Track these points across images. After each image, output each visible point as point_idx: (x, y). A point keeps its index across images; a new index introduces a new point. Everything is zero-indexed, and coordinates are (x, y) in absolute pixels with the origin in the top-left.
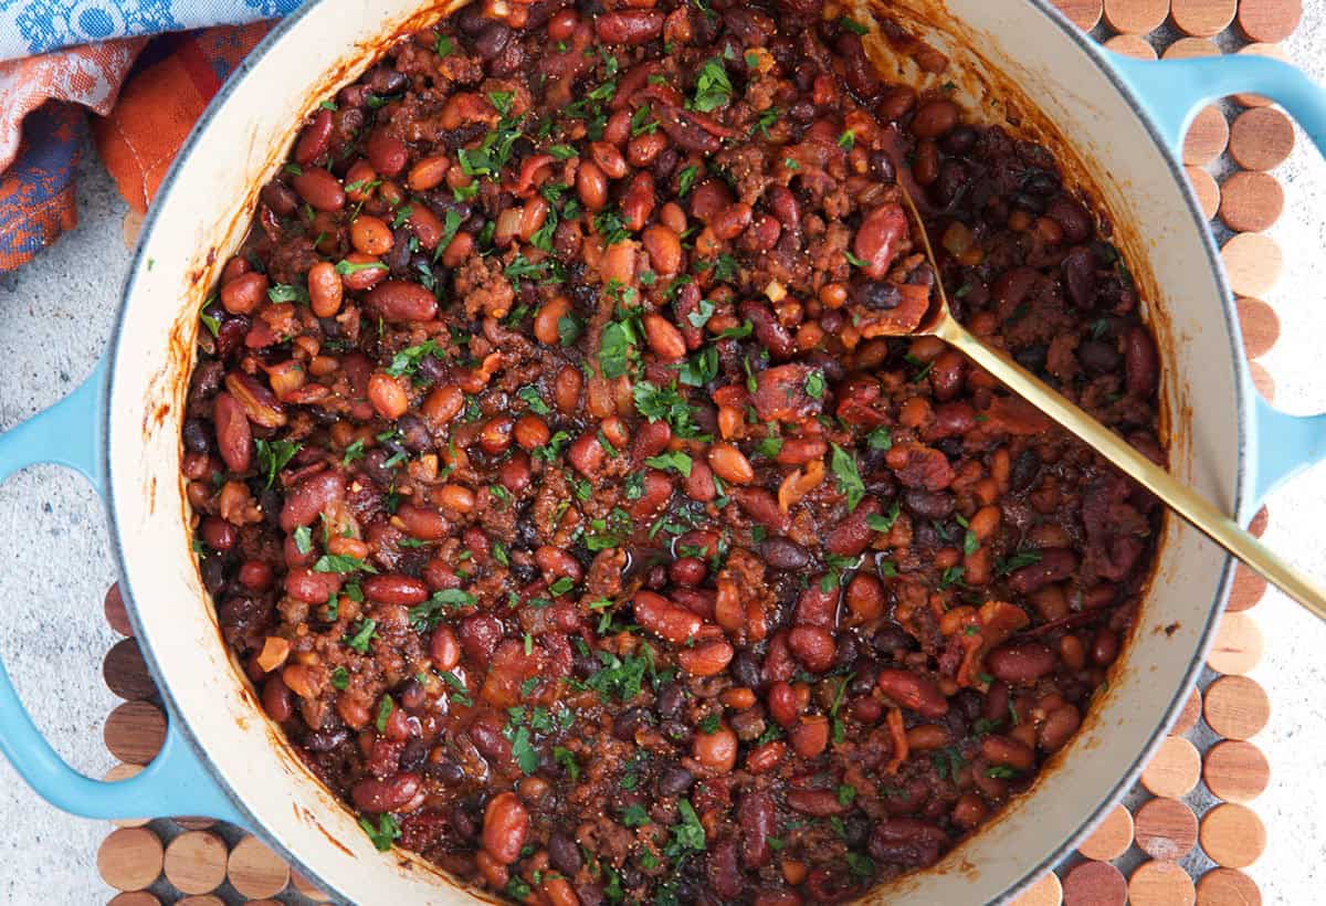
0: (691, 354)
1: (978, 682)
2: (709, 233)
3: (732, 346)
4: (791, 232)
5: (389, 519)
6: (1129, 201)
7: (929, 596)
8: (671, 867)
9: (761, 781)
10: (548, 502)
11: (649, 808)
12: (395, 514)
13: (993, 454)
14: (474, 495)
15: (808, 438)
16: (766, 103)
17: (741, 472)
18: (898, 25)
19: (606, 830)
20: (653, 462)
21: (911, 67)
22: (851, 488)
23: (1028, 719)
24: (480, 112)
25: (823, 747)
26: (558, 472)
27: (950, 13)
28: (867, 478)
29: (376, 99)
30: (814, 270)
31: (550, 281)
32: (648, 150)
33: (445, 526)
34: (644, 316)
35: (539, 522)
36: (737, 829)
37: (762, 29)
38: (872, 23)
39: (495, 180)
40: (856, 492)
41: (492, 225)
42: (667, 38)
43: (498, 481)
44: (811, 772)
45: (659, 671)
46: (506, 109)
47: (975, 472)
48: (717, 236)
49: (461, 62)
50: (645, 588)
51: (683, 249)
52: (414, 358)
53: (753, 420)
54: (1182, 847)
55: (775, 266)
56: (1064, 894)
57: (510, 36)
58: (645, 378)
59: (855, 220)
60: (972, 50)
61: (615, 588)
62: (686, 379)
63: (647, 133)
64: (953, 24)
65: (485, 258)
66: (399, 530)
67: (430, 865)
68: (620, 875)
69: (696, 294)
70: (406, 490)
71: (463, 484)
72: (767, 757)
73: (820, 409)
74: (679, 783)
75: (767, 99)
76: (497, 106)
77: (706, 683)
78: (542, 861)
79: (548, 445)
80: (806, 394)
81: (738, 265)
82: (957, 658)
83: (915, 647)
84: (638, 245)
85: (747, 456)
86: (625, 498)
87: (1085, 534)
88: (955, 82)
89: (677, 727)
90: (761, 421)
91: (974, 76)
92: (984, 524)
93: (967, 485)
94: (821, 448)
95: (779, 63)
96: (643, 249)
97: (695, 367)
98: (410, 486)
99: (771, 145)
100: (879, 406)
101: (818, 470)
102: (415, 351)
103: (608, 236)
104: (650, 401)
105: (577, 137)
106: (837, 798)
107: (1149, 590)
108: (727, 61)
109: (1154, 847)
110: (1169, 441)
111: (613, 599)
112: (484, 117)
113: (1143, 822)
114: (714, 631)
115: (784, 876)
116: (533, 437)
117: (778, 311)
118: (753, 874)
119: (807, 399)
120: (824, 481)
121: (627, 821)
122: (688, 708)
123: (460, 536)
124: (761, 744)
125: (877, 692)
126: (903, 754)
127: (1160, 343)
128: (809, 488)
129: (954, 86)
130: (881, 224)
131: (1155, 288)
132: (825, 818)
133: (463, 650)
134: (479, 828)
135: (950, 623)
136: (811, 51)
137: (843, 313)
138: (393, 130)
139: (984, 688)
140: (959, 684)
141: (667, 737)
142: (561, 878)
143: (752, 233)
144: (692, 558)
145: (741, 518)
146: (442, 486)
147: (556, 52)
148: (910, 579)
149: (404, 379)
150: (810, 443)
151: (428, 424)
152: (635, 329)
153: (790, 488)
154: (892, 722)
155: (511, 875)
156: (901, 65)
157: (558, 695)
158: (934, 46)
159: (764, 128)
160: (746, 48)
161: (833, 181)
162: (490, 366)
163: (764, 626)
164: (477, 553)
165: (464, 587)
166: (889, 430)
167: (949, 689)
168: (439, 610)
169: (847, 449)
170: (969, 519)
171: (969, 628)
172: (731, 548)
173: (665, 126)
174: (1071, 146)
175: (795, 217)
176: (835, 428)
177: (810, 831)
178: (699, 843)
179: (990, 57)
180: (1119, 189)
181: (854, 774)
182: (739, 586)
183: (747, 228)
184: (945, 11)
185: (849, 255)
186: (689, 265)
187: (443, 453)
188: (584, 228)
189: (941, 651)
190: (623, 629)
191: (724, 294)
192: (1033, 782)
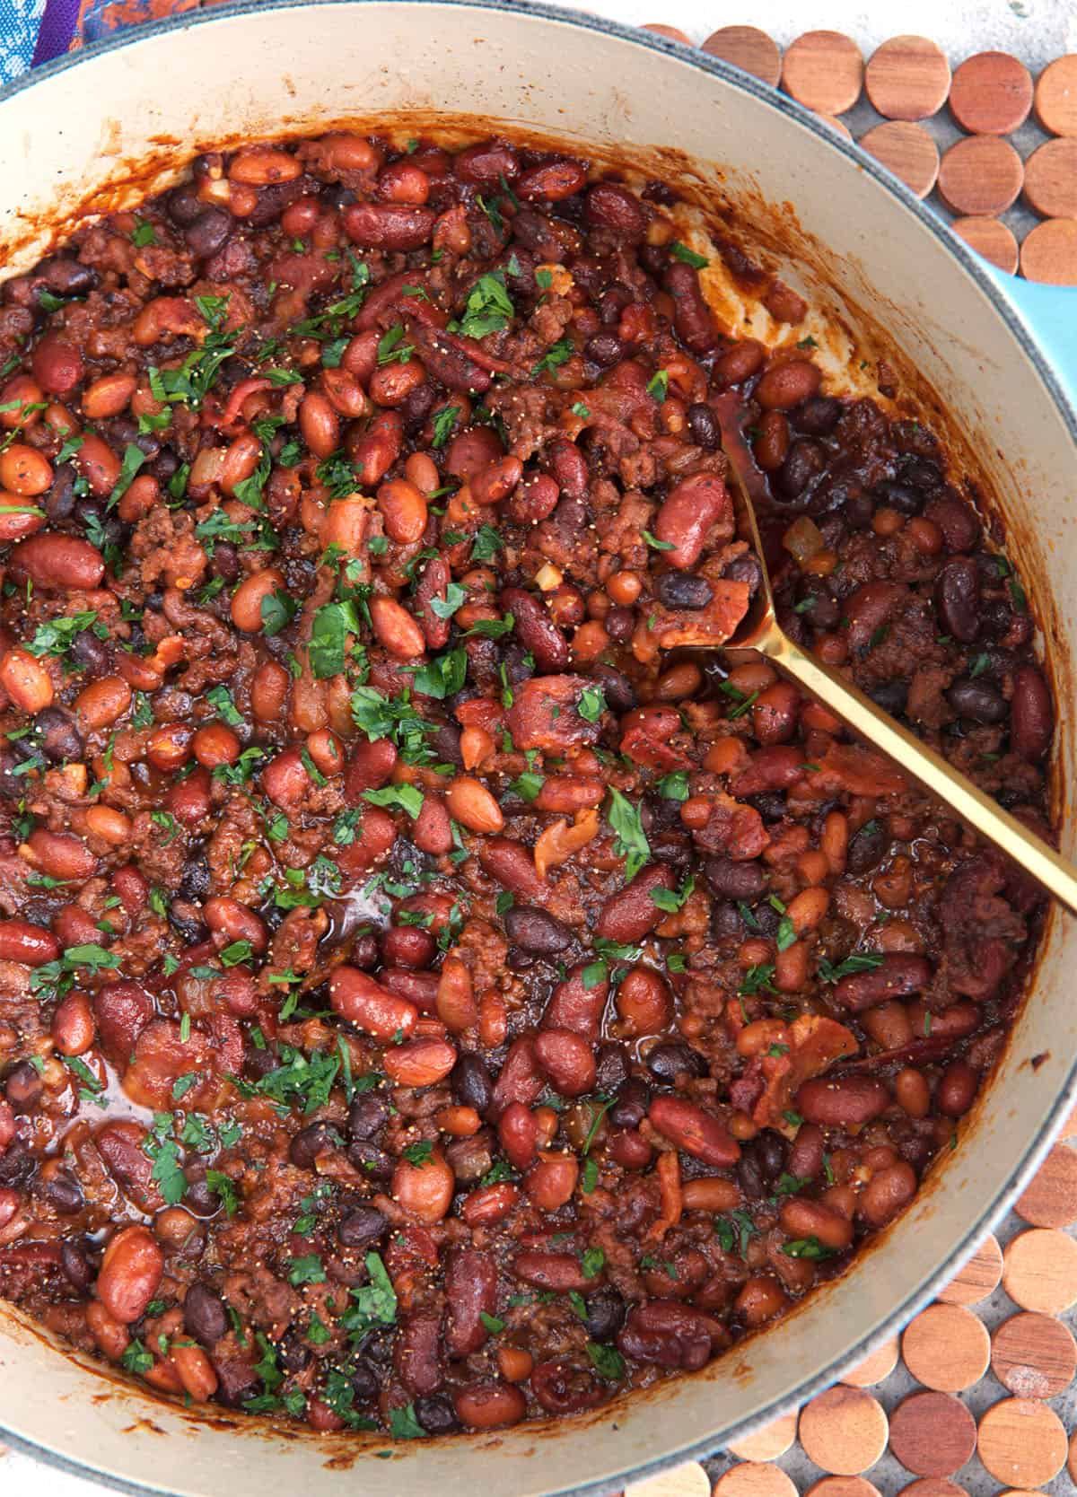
0: (432, 654)
1: (783, 1123)
2: (465, 494)
3: (485, 648)
4: (574, 499)
5: (16, 848)
6: (1023, 490)
7: (725, 1002)
8: (348, 1345)
9: (480, 1237)
10: (228, 842)
11: (324, 1262)
12: (27, 842)
13: (825, 820)
14: (130, 820)
15: (580, 778)
16: (555, 332)
17: (489, 818)
18: (744, 256)
19: (263, 1286)
20: (371, 796)
21: (761, 315)
22: (632, 850)
23: (847, 1180)
24: (183, 321)
25: (568, 1196)
26: (244, 800)
27: (804, 229)
28: (655, 837)
29: (50, 298)
30: (602, 552)
31: (255, 548)
32: (397, 383)
33: (89, 862)
34: (372, 598)
35: (215, 866)
36: (440, 1301)
37: (558, 239)
38: (712, 254)
39: (192, 409)
40: (639, 855)
41: (186, 469)
42: (437, 244)
43: (165, 807)
44: (550, 1229)
45: (355, 1078)
46: (217, 319)
47: (797, 840)
48: (475, 498)
49: (164, 256)
50: (350, 963)
51: (429, 513)
52: (65, 633)
53: (507, 747)
54: (1053, 1381)
55: (550, 544)
56: (891, 1433)
57: (232, 231)
58: (370, 681)
59: (660, 491)
60: (834, 286)
61: (306, 959)
62: (424, 688)
63: (397, 361)
64: (808, 246)
65: (172, 511)
66: (29, 863)
67: (25, 1319)
68: (279, 1348)
69: (442, 575)
70: (39, 809)
71: (118, 807)
72: (490, 1203)
73: (594, 737)
74: (366, 1228)
75: (556, 326)
76: (206, 314)
77: (417, 1099)
78: (173, 1322)
79: (235, 764)
80: (578, 716)
81: (502, 542)
82: (754, 1089)
83: (704, 1071)
84: (371, 502)
85: (497, 795)
86: (332, 843)
87: (943, 936)
88: (816, 337)
89: (371, 1152)
90: (519, 751)
91: (839, 329)
92: (805, 911)
93: (786, 856)
94: (596, 794)
95: (577, 287)
96: (376, 508)
97: (435, 672)
98: (44, 802)
99: (559, 390)
100: (678, 743)
101: (589, 821)
102: (67, 624)
103: (336, 491)
104: (375, 713)
105: (308, 362)
106: (580, 1268)
107: (1021, 1016)
108: (509, 277)
109: (1018, 1379)
110: (1061, 818)
111: (302, 974)
112: (187, 329)
113: (1005, 1344)
114: (434, 1028)
115: (499, 1368)
116: (214, 752)
117: (549, 603)
118: (457, 1363)
119: (578, 722)
120: (598, 837)
121: (296, 1277)
122: (391, 1128)
123: (108, 877)
124: (484, 1185)
125: (645, 1124)
126: (674, 1214)
127: (1057, 688)
128: (576, 846)
129: (814, 344)
130: (693, 497)
131: (1053, 610)
132: (563, 1292)
133: (99, 1031)
134: (94, 1273)
135: (750, 1040)
136: (624, 276)
137: (635, 612)
138: (68, 336)
139: (791, 1132)
140: (756, 1123)
141: (356, 1164)
142: (195, 1346)
143: (521, 495)
144: (412, 928)
145: (485, 880)
146: (88, 806)
147: (292, 254)
148: (701, 979)
149: (49, 661)
150: (582, 785)
151: (78, 723)
152: (359, 615)
153: (551, 843)
154: (663, 1169)
155: (131, 1339)
156: (747, 312)
157: (219, 1101)
158: (789, 286)
159: (551, 367)
160: (538, 264)
161: (634, 439)
162: (166, 653)
163: (502, 1027)
164: (129, 901)
165: (106, 944)
166: (689, 776)
167: (743, 1129)
168: (71, 972)
169: (629, 796)
170: (788, 902)
171: (774, 1047)
172: (466, 919)
173: (419, 352)
174: (956, 418)
175: (580, 480)
176: (615, 769)
177: (539, 1310)
178: (388, 1314)
179: (855, 295)
180: (1010, 472)
181: (605, 1237)
182: (472, 971)
183: (514, 489)
184: (798, 230)
185: (647, 534)
186: (437, 537)
187: (96, 765)
188: (305, 479)
189: (736, 1077)
190: (312, 1016)
191: (480, 580)
192: (846, 1265)
